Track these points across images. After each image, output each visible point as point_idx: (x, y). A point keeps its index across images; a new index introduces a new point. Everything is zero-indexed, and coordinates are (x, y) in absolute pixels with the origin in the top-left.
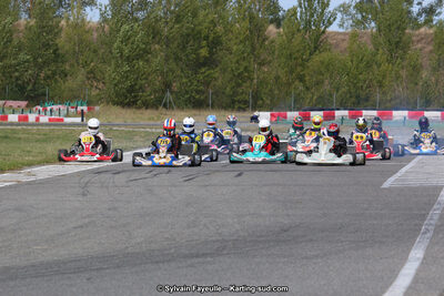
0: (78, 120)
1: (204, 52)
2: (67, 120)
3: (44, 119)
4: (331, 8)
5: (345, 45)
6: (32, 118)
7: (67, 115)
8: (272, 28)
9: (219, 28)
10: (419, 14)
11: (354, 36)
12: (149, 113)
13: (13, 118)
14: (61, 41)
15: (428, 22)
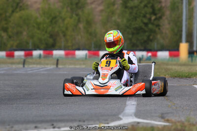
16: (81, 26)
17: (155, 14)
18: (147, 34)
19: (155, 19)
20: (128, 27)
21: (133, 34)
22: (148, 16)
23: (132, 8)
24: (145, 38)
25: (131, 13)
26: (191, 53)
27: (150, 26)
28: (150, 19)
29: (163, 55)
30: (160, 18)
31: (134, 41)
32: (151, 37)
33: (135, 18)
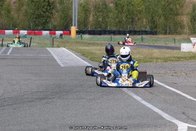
16: (3, 12)
17: (50, 6)
18: (45, 18)
19: (50, 9)
20: (33, 14)
21: (36, 18)
22: (46, 7)
23: (36, 2)
24: (44, 21)
25: (35, 5)
27: (47, 13)
28: (47, 9)
30: (53, 8)
31: (37, 22)
32: (48, 20)
33: (38, 9)
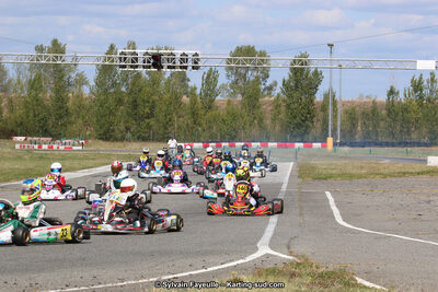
0: (80, 148)
1: (147, 110)
2: (74, 148)
3: (62, 148)
4: (218, 87)
5: (224, 107)
6: (55, 147)
7: (74, 145)
8: (185, 97)
9: (155, 98)
10: (264, 90)
11: (229, 102)
12: (118, 144)
13: (45, 147)
14: (70, 104)
15: (269, 94)
16: (256, 122)
17: (310, 114)
18: (304, 128)
19: (310, 117)
23: (293, 109)
25: (292, 113)
26: (335, 144)
27: (306, 122)
28: (306, 117)
29: (317, 145)
30: (314, 116)
32: (307, 131)
33: (295, 117)
